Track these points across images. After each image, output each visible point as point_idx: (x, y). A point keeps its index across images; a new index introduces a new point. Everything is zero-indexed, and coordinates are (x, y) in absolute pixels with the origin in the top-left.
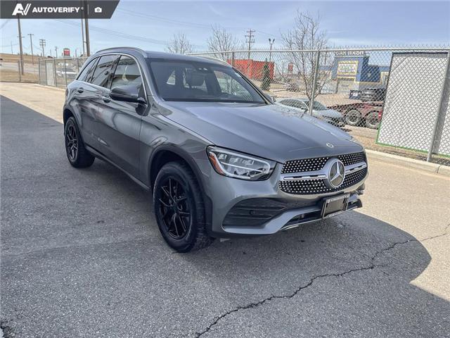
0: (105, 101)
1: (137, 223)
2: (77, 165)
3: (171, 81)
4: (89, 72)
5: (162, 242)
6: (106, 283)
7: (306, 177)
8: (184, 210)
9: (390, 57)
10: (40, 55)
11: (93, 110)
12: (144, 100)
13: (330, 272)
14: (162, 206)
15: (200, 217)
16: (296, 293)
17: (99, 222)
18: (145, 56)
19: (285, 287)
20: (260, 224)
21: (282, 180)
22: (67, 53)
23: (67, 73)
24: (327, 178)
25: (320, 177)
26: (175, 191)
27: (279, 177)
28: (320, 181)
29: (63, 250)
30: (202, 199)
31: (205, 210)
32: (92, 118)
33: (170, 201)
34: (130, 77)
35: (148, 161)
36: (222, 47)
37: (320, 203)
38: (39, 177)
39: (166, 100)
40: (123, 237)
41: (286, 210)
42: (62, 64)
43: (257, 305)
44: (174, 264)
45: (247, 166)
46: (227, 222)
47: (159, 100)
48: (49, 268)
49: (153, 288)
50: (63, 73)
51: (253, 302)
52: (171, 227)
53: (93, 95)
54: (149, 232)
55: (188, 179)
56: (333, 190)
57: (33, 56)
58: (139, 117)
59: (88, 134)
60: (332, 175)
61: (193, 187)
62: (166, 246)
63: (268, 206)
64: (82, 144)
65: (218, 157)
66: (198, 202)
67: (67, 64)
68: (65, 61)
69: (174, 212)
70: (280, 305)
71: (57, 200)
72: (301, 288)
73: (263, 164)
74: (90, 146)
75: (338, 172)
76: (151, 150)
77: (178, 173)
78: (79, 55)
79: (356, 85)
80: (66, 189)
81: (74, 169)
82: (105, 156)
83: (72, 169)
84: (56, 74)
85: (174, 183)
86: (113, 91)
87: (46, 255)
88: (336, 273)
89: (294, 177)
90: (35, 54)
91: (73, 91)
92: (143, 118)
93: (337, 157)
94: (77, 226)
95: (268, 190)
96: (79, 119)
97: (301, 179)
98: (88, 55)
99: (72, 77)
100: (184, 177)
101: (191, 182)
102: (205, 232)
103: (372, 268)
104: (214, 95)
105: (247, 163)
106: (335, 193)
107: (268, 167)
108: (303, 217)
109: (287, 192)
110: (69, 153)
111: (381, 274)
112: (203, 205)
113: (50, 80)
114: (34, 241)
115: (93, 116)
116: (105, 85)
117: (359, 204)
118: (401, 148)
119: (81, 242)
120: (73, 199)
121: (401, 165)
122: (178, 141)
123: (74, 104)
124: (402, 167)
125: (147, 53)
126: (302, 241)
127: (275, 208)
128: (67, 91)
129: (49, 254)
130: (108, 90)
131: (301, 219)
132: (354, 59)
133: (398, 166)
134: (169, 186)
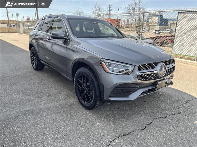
0: (49, 39)
1: (67, 96)
2: (36, 69)
3: (78, 29)
4: (40, 26)
5: (79, 104)
6: (55, 126)
7: (148, 72)
8: (89, 90)
9: (177, 14)
10: (16, 20)
11: (42, 43)
12: (67, 38)
13: (160, 116)
14: (79, 88)
15: (98, 93)
16: (145, 127)
17: (49, 96)
18: (66, 17)
19: (140, 124)
20: (127, 96)
21: (138, 74)
22: (28, 18)
23: (29, 27)
24: (158, 72)
25: (155, 72)
26: (85, 81)
27: (136, 73)
28: (154, 73)
29: (33, 110)
30: (98, 85)
31: (100, 90)
32: (42, 47)
33: (82, 85)
34: (59, 28)
35: (71, 67)
36: (98, 13)
37: (155, 84)
38: (20, 75)
39: (78, 37)
40: (61, 103)
41: (139, 88)
42: (27, 24)
43: (128, 134)
44: (86, 115)
45: (120, 68)
46: (111, 95)
47: (75, 38)
48: (27, 120)
49: (78, 128)
50: (27, 27)
51: (126, 133)
52: (84, 98)
53: (42, 37)
54: (73, 100)
55: (91, 75)
56: (161, 78)
57: (13, 21)
58: (66, 46)
59: (41, 55)
60: (160, 71)
61: (94, 79)
62: (81, 107)
63: (131, 87)
64: (38, 60)
65: (106, 64)
66: (96, 86)
67: (29, 24)
68: (28, 22)
69: (84, 91)
70: (139, 134)
71: (29, 86)
72: (147, 125)
73: (128, 67)
74: (43, 61)
75: (163, 69)
76: (72, 62)
77: (86, 72)
78: (34, 19)
79: (157, 28)
80: (32, 80)
81: (35, 71)
82: (49, 64)
83: (34, 71)
84: (24, 28)
85: (84, 77)
86: (53, 34)
87: (25, 113)
88: (163, 117)
89: (143, 72)
90: (14, 20)
91: (33, 35)
92: (68, 47)
93: (162, 62)
94: (39, 99)
95: (131, 79)
96: (37, 48)
97: (146, 73)
98: (38, 19)
99: (31, 29)
100: (90, 74)
101: (93, 77)
102: (100, 100)
103: (179, 113)
104: (98, 35)
105: (120, 67)
106: (162, 79)
107: (131, 68)
108: (147, 91)
109: (140, 80)
110: (33, 64)
111: (184, 116)
112: (99, 87)
113: (22, 31)
114: (19, 107)
115: (42, 46)
116: (47, 32)
117: (171, 83)
118: (183, 55)
119: (42, 106)
120: (36, 85)
121: (184, 63)
122: (85, 57)
123: (34, 41)
124: (184, 64)
125: (67, 16)
126: (145, 101)
127: (134, 88)
128: (30, 36)
129: (27, 113)
130: (50, 34)
131: (146, 92)
132: (157, 16)
133: (182, 64)
134: (81, 78)
